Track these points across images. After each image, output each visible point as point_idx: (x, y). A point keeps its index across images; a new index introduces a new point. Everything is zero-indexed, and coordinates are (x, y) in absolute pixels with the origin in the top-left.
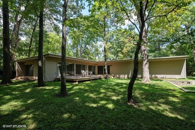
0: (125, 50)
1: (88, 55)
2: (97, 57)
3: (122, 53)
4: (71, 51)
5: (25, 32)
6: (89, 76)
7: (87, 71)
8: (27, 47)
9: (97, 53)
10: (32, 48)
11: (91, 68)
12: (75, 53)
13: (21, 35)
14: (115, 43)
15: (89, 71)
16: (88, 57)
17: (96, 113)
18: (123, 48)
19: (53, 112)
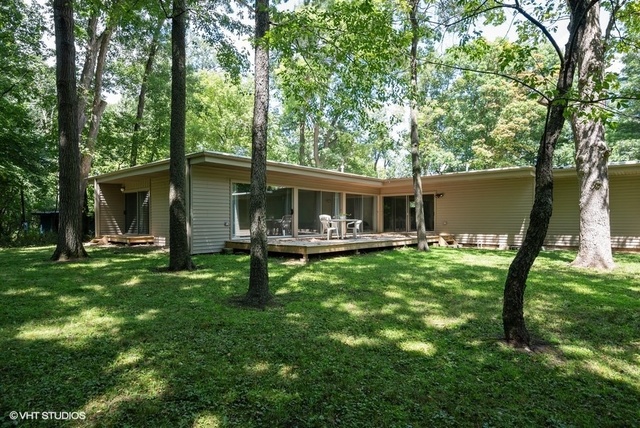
0: (502, 130)
1: (345, 152)
2: (381, 162)
3: (491, 142)
4: (280, 139)
5: (121, 74)
6: (350, 238)
7: (343, 218)
8: (125, 129)
9: (382, 146)
10: (144, 131)
11: (356, 205)
12: (293, 148)
13: (107, 85)
14: (459, 99)
15: (348, 217)
16: (347, 161)
17: (379, 370)
18: (495, 121)
19: (229, 354)
